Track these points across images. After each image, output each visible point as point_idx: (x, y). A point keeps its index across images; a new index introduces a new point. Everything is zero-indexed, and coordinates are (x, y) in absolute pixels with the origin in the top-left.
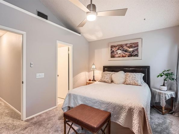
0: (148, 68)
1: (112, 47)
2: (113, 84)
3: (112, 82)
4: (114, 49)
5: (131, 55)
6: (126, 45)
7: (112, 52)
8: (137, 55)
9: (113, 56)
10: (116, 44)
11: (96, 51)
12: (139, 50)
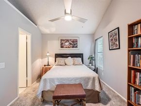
0: (82, 54)
1: (61, 40)
2: (66, 66)
3: (66, 64)
4: (63, 42)
5: (73, 47)
6: (71, 40)
7: (62, 44)
8: (77, 47)
9: (62, 47)
10: (64, 39)
11: (49, 42)
12: (78, 44)
